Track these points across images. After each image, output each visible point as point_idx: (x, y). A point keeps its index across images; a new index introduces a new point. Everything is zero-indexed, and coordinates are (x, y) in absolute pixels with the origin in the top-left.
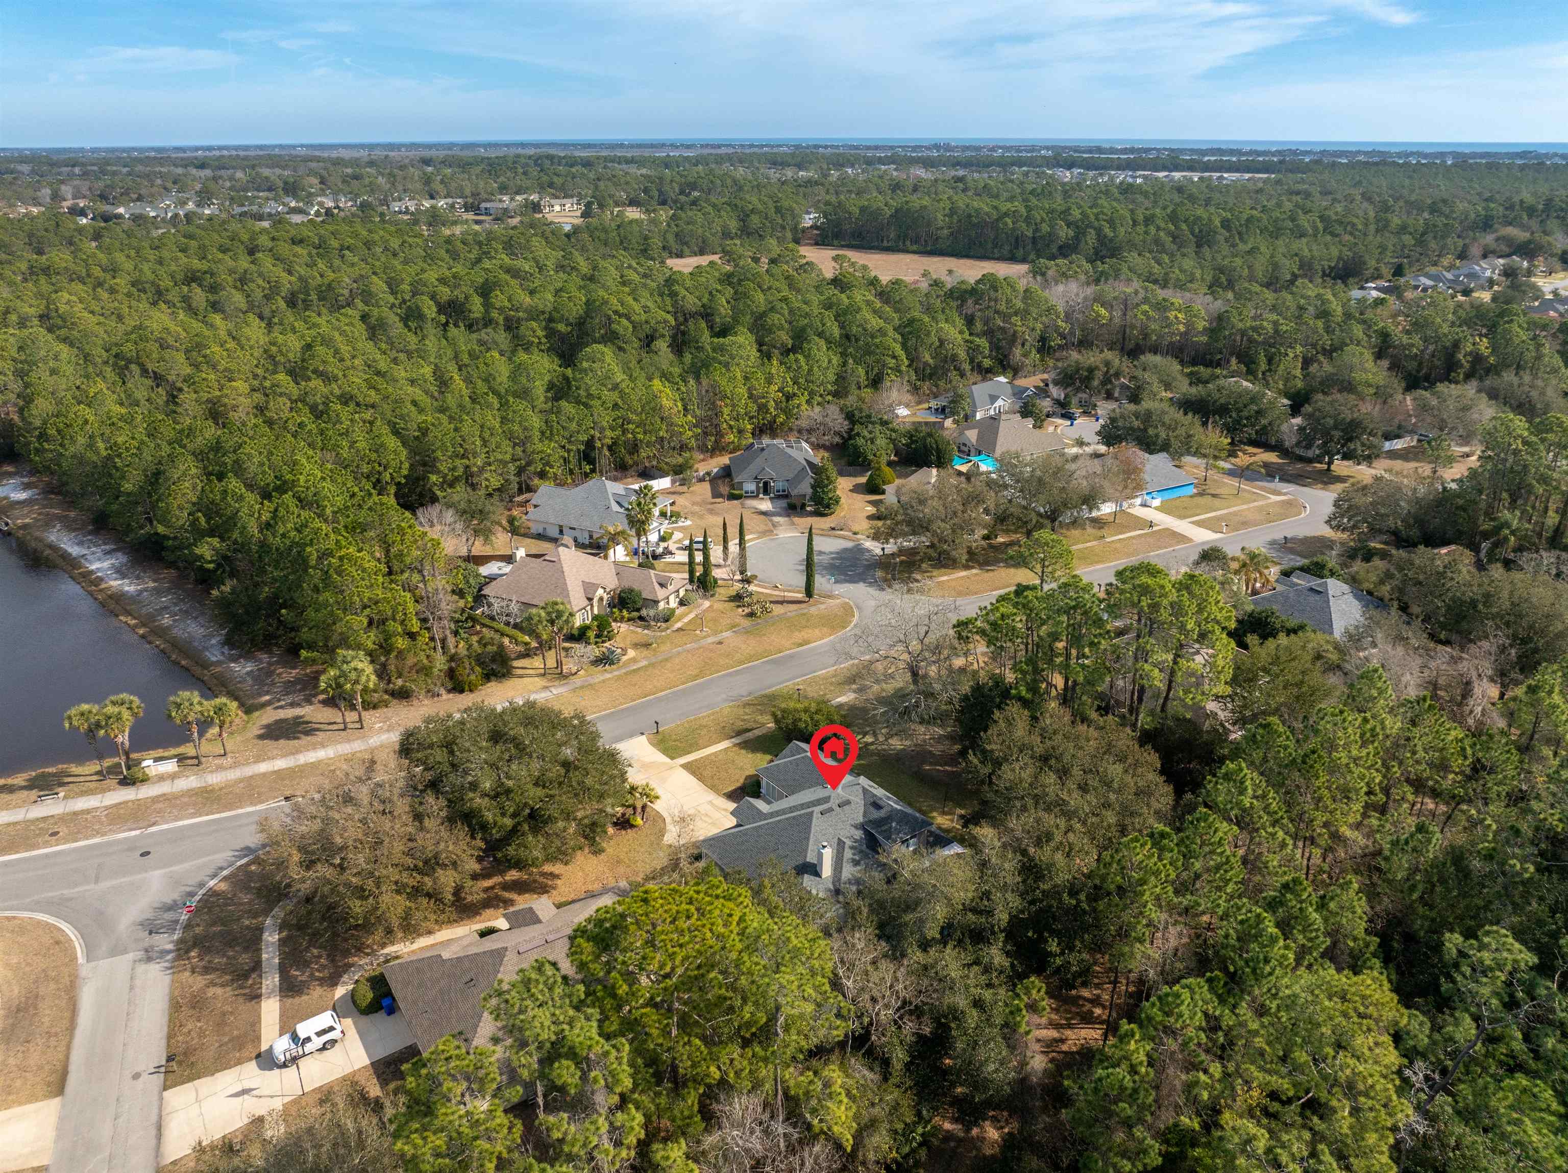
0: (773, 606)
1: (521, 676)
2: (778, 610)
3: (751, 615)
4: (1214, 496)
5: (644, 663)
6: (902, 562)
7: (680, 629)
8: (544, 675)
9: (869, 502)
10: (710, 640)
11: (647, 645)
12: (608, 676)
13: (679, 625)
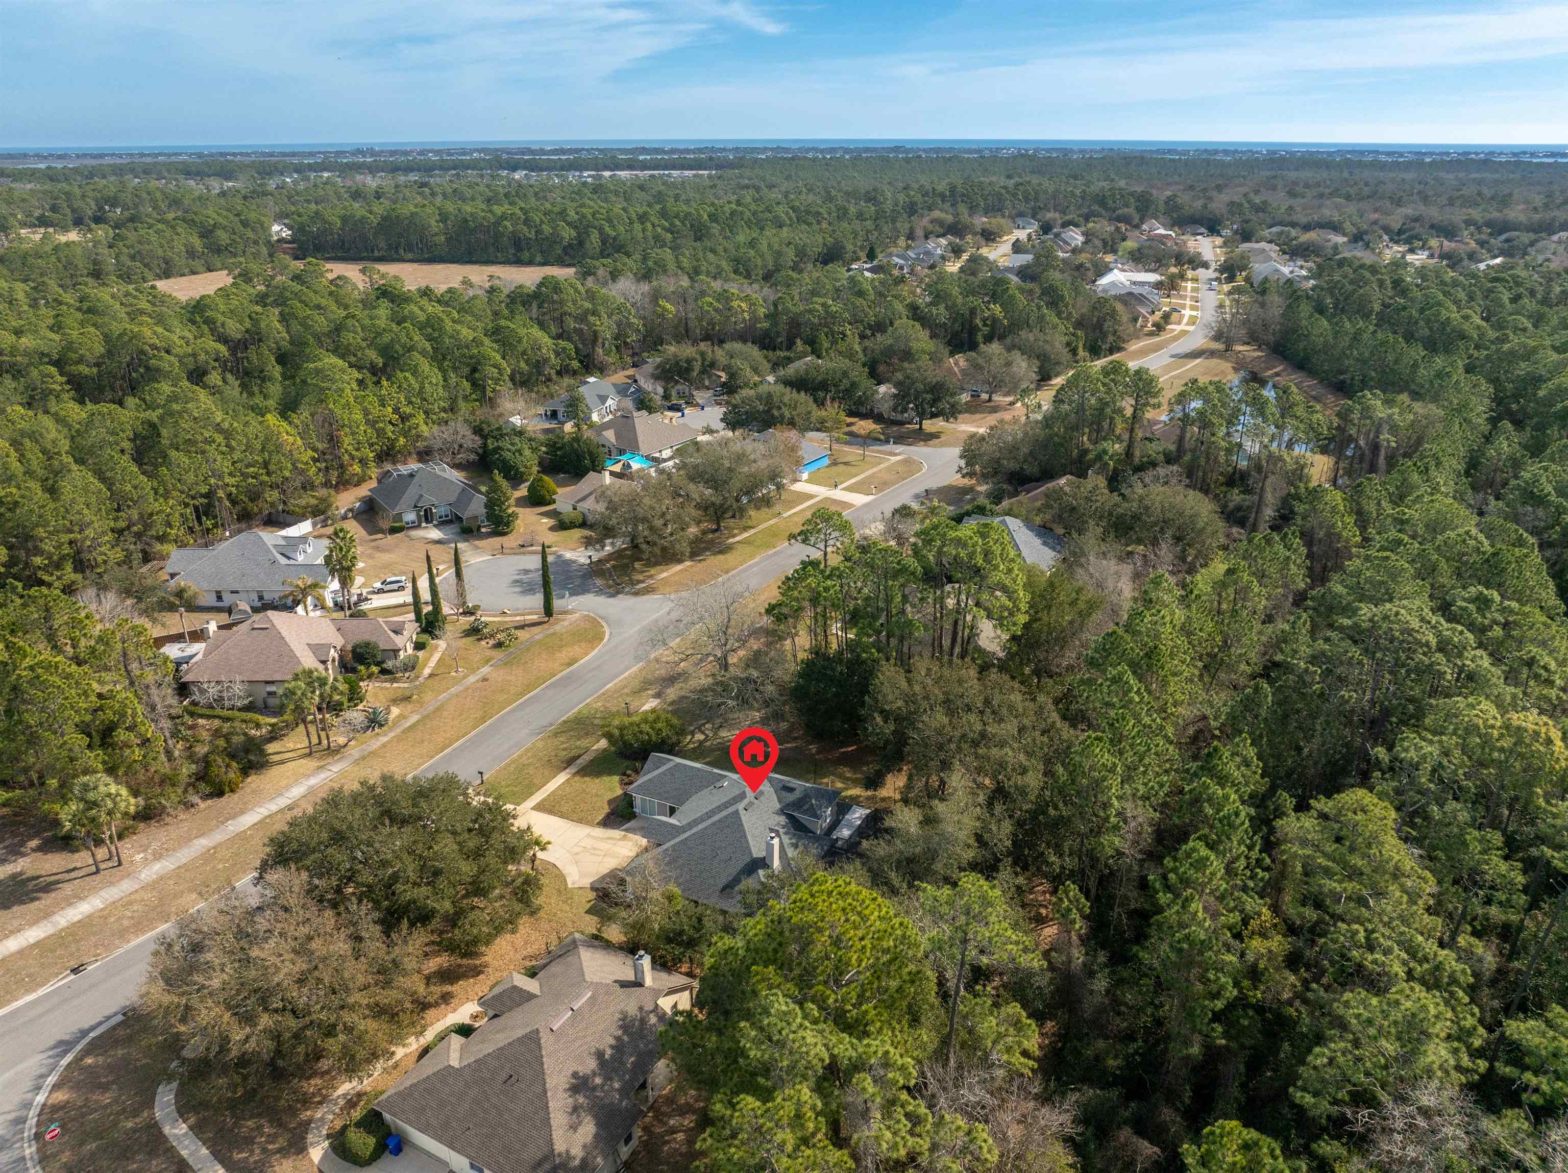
0: (519, 633)
1: (282, 762)
2: (522, 635)
3: (499, 645)
4: (845, 463)
5: (414, 718)
6: (614, 567)
7: (431, 675)
8: (310, 754)
9: (542, 514)
10: (472, 679)
11: (407, 699)
12: (384, 739)
13: (427, 671)
